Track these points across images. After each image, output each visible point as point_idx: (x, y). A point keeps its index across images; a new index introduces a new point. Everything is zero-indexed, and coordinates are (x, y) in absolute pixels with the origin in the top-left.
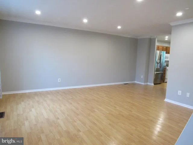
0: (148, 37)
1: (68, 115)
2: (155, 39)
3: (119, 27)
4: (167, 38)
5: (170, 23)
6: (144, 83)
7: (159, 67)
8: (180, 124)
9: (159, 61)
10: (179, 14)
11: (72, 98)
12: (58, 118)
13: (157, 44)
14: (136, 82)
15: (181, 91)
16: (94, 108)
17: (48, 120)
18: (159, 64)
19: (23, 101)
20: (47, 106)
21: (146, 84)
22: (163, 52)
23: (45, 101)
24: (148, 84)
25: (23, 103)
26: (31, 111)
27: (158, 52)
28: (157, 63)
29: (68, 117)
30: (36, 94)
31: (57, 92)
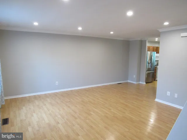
0: (139, 39)
1: (67, 119)
2: (146, 41)
3: (112, 33)
4: (157, 39)
5: (158, 30)
6: (137, 82)
7: (150, 67)
8: (168, 125)
9: (150, 61)
10: (166, 23)
11: (69, 101)
12: (58, 123)
13: (148, 45)
14: (129, 81)
15: (169, 92)
16: (90, 111)
17: (49, 125)
18: (150, 64)
19: (24, 106)
20: (47, 110)
21: (138, 83)
22: (153, 52)
23: (45, 105)
24: (140, 82)
25: (24, 108)
26: (32, 115)
27: (149, 52)
28: (148, 63)
29: (67, 121)
30: (35, 97)
31: (55, 95)
